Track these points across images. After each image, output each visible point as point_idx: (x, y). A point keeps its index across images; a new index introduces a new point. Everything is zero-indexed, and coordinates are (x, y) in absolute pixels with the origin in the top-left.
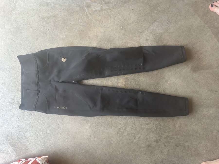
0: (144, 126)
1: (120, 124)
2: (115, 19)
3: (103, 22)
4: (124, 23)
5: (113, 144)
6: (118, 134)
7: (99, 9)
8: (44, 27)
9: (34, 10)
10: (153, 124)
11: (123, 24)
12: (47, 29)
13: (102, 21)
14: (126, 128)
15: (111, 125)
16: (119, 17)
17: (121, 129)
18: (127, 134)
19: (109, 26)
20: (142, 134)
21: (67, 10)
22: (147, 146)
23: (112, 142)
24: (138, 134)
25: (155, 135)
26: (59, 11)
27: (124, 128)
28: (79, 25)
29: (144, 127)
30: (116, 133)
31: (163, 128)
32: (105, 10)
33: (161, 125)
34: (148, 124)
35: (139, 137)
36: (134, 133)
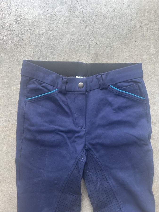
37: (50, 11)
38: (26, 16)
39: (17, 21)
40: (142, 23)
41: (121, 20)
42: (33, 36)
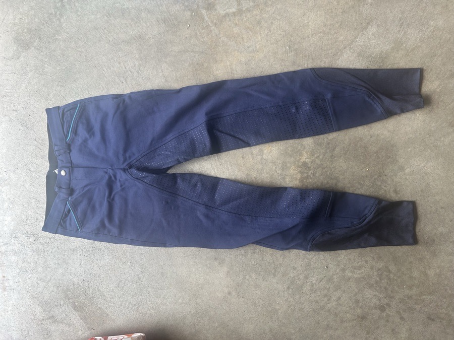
0: (348, 273)
1: (294, 268)
2: (272, 29)
3: (243, 41)
4: (291, 36)
5: (280, 311)
6: (291, 290)
7: (234, 10)
8: (119, 63)
9: (97, 29)
10: (372, 268)
11: (290, 41)
12: (126, 68)
13: (243, 38)
14: (306, 277)
15: (273, 271)
16: (280, 24)
17: (297, 278)
18: (311, 290)
19: (258, 47)
20: (344, 290)
21: (164, 21)
22: (358, 317)
23: (277, 307)
24: (335, 291)
25: (377, 294)
26: (148, 24)
27: (302, 277)
28: (193, 51)
29: (350, 274)
30: (284, 288)
31: (395, 278)
32: (248, 10)
33: (389, 271)
34: (360, 268)
35: (339, 298)
36: (326, 288)
37: (7, 204)
38: (12, 228)
39: (16, 237)
40: (14, 110)
41: (12, 132)
42: (28, 221)
